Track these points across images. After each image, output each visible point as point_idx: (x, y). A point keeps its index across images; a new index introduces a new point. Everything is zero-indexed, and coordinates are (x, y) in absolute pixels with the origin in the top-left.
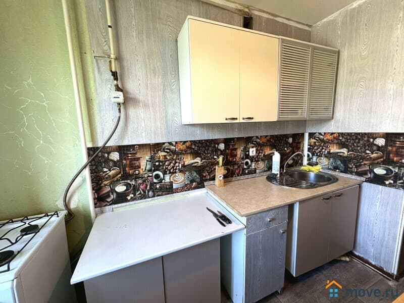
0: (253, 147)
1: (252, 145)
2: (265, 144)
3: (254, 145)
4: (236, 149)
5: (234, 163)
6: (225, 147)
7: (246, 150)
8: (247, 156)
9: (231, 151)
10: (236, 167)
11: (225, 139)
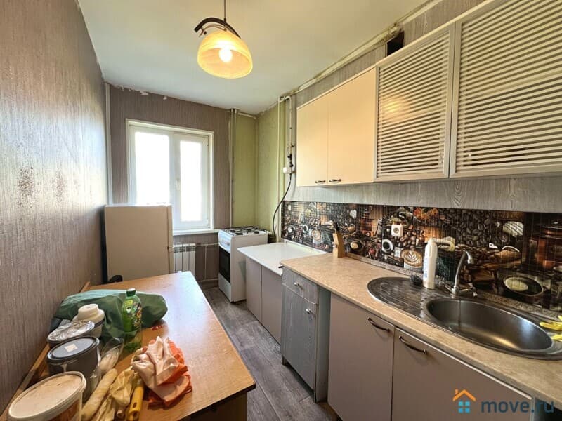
0: (398, 223)
1: (397, 219)
2: (425, 223)
3: (400, 220)
4: (371, 221)
5: (368, 239)
6: (357, 214)
7: (385, 225)
8: (388, 235)
9: (365, 221)
10: (370, 245)
11: (358, 205)
